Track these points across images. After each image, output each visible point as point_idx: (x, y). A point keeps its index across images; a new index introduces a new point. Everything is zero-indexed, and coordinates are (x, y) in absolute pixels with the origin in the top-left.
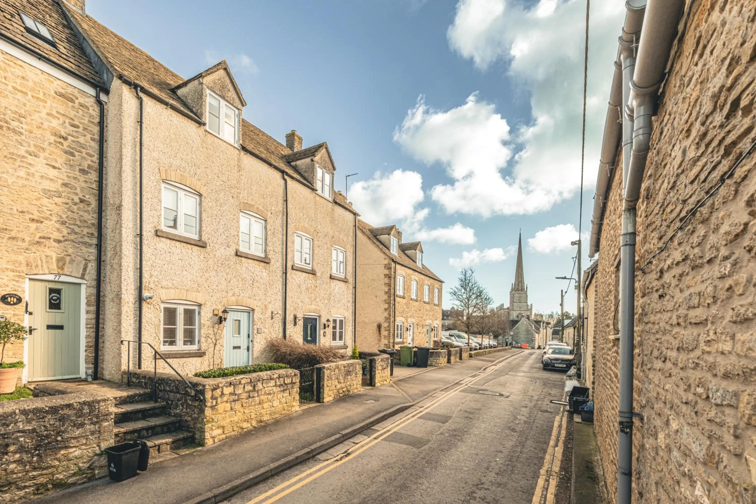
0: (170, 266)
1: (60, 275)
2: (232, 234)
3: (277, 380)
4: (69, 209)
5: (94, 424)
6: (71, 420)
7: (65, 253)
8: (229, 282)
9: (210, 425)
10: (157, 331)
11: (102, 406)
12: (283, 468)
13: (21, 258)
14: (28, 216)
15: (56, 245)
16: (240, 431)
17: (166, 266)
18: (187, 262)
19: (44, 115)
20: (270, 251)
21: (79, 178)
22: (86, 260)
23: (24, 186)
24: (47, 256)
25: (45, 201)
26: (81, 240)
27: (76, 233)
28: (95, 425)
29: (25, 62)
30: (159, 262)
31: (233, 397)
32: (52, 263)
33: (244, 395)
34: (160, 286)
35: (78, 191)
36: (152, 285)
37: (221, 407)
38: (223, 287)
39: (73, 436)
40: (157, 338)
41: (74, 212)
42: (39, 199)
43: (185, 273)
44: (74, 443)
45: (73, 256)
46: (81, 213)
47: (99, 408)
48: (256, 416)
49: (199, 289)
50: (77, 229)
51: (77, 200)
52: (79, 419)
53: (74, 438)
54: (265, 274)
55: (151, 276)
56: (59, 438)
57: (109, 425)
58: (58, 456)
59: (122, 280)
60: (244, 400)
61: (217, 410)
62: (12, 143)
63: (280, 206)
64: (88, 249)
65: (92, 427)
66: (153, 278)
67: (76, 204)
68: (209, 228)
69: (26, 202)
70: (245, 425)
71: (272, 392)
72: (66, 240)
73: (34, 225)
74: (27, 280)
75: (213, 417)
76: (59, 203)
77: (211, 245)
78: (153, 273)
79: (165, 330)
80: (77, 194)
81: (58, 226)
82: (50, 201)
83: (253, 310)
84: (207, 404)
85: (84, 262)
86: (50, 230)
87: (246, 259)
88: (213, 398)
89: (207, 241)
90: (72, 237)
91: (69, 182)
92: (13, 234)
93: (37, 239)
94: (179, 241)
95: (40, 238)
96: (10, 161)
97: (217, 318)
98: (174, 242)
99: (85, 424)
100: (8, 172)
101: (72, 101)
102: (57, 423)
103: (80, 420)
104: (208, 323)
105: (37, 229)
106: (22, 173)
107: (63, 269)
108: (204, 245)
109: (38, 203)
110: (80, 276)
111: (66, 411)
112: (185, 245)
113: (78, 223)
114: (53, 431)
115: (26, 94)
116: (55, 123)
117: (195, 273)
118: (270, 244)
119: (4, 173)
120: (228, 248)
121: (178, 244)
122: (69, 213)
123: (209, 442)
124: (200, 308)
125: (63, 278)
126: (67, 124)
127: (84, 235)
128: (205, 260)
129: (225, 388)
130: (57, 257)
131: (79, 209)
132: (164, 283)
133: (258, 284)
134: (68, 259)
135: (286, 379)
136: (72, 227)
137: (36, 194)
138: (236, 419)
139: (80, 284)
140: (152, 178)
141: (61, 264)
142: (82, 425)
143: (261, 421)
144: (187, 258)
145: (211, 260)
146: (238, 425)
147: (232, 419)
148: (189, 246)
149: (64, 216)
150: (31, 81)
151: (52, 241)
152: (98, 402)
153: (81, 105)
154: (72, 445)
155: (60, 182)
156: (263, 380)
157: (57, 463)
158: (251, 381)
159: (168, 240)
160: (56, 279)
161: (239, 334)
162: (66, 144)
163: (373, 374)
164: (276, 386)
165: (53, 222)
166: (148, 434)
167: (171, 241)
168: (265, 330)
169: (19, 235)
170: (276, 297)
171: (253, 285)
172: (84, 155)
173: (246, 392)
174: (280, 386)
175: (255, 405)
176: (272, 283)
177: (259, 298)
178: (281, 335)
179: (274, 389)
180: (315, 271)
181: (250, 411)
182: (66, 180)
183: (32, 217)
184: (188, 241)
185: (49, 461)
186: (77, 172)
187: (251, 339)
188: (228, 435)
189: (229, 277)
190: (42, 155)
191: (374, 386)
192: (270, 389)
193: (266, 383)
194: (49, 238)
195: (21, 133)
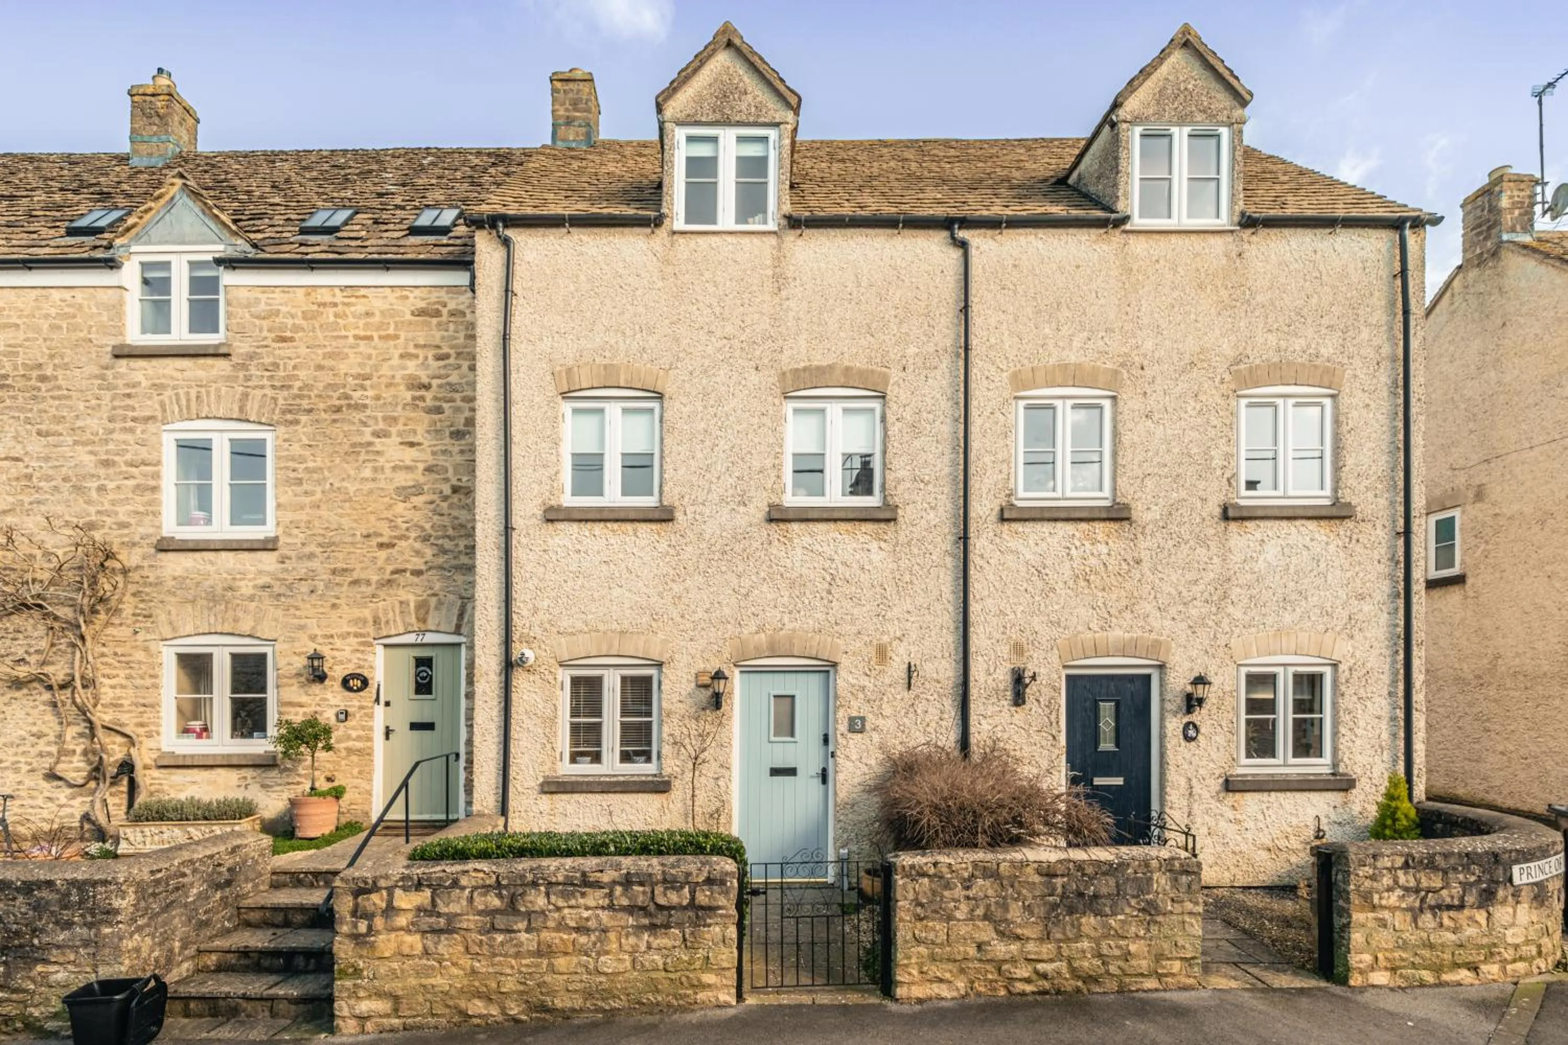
0: (579, 582)
1: (425, 631)
2: (757, 465)
3: (618, 889)
4: (434, 512)
5: (90, 926)
6: (52, 913)
7: (429, 592)
8: (746, 596)
9: (349, 983)
10: (548, 730)
11: (101, 894)
13: (366, 613)
14: (375, 541)
15: (416, 580)
17: (570, 584)
18: (623, 566)
20: (899, 481)
21: (450, 449)
22: (462, 598)
23: (371, 492)
24: (401, 603)
25: (400, 508)
26: (459, 563)
27: (445, 552)
28: (90, 929)
29: (370, 287)
30: (553, 577)
31: (428, 921)
32: (410, 613)
33: (472, 922)
34: (555, 630)
35: (450, 474)
36: (537, 631)
37: (386, 943)
38: (727, 611)
39: (55, 941)
40: (548, 746)
41: (442, 515)
42: (389, 507)
43: (616, 592)
44: (55, 955)
45: (442, 593)
46: (455, 513)
47: (94, 897)
49: (654, 624)
50: (448, 544)
51: (447, 490)
52: (65, 912)
53: (58, 947)
54: (876, 556)
55: (535, 611)
56: (36, 941)
57: (112, 933)
58: (32, 974)
60: (474, 936)
61: (372, 946)
62: (355, 428)
63: (944, 336)
64: (466, 578)
65: (85, 931)
66: (541, 615)
67: (445, 498)
69: (372, 518)
71: (592, 925)
72: (430, 568)
73: (383, 554)
74: (381, 648)
75: (360, 963)
76: (419, 505)
77: (690, 509)
78: (539, 604)
79: (575, 729)
80: (447, 480)
81: (418, 545)
82: (408, 505)
83: (834, 665)
84: (338, 928)
85: (459, 602)
86: (406, 557)
87: (803, 526)
88: (356, 912)
89: (677, 504)
90: (441, 560)
91: (435, 462)
92: (355, 575)
93: (387, 576)
94: (600, 521)
95: (393, 573)
96: (353, 456)
97: (707, 693)
98: (589, 525)
99: (73, 923)
100: (349, 476)
101: (438, 314)
102: (31, 913)
103: (66, 915)
104: (681, 709)
105: (388, 559)
106: (367, 473)
107: (424, 620)
108: (664, 517)
109: (389, 514)
110: (453, 629)
111: (45, 894)
112: (616, 526)
113: (450, 532)
114: (26, 926)
117: (644, 589)
119: (343, 480)
120: (742, 509)
121: (598, 528)
122: (436, 517)
123: (347, 1027)
124: (660, 672)
125: (428, 638)
126: (430, 360)
127: (460, 552)
128: (672, 551)
129: (398, 892)
130: (416, 601)
131: (451, 506)
132: (565, 624)
133: (849, 589)
134: (433, 601)
135: (660, 889)
137: (386, 500)
139: (457, 645)
140: (536, 400)
141: (422, 611)
142: (69, 925)
144: (621, 556)
145: (689, 549)
147: (426, 982)
148: (629, 527)
149: (428, 526)
150: (377, 313)
151: (408, 574)
152: (94, 884)
154: (53, 960)
155: (421, 466)
157: (32, 987)
158: (499, 881)
159: (575, 526)
160: (419, 641)
161: (792, 734)
162: (429, 395)
163: (1338, 922)
164: (611, 907)
165: (411, 541)
166: (307, 965)
167: (582, 525)
168: (880, 722)
169: (363, 576)
170: (928, 618)
171: (829, 592)
172: (459, 403)
173: (480, 913)
174: (631, 910)
175: (517, 955)
176: (907, 578)
177: (854, 629)
178: (949, 739)
179: (604, 916)
180: (1127, 507)
181: (497, 969)
182: (431, 460)
183: (380, 540)
184: (622, 515)
185: (19, 980)
186: (448, 440)
187: (831, 748)
188: (410, 1021)
189: (746, 583)
190: (393, 430)
191: (1343, 981)
192: (586, 914)
193: (565, 895)
194: (404, 571)
195: (365, 406)
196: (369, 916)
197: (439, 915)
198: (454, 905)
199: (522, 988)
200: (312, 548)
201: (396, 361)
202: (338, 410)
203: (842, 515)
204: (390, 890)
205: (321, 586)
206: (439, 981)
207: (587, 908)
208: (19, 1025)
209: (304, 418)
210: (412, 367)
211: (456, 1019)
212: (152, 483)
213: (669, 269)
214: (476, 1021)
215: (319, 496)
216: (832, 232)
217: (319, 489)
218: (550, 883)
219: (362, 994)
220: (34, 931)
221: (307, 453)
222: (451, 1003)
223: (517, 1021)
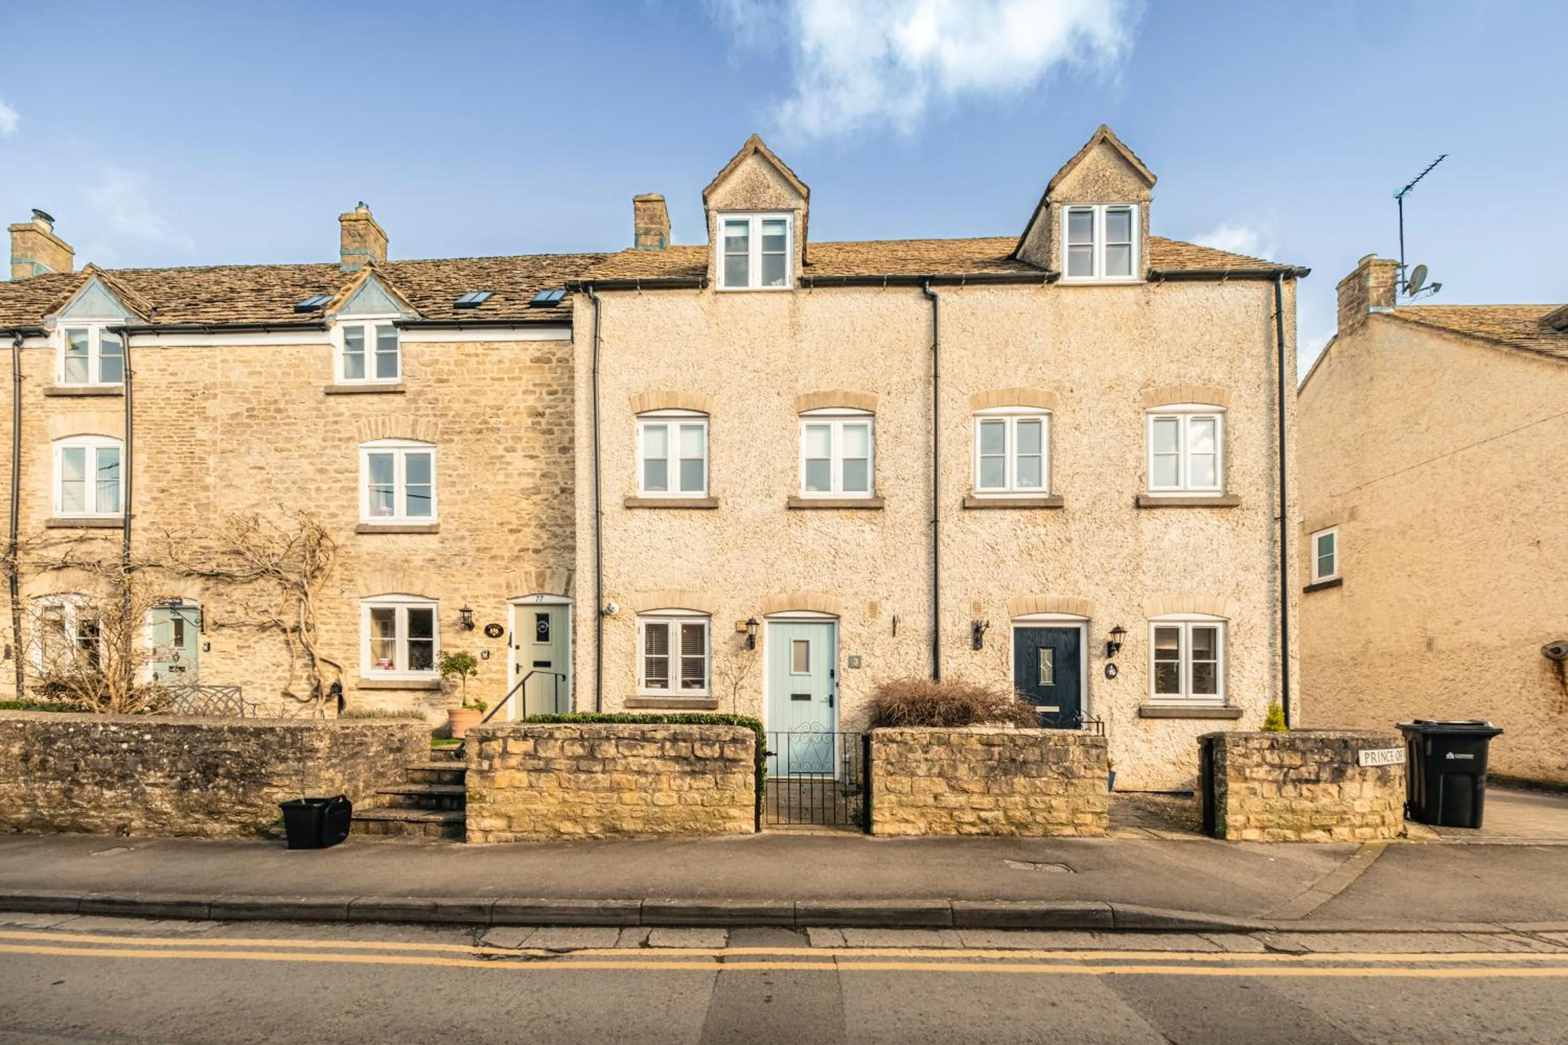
0: (650, 553)
1: (543, 594)
2: (779, 467)
3: (667, 744)
4: (548, 506)
5: (299, 760)
6: (274, 750)
7: (545, 565)
8: (772, 565)
9: (475, 806)
10: (629, 662)
13: (501, 580)
14: (506, 528)
15: (535, 556)
17: (643, 555)
18: (682, 541)
20: (885, 479)
21: (558, 460)
22: (568, 570)
23: (503, 491)
24: (526, 573)
25: (524, 504)
26: (563, 544)
27: (556, 536)
28: (299, 762)
30: (632, 550)
31: (531, 762)
32: (532, 580)
33: (560, 763)
34: (633, 589)
35: (559, 479)
36: (621, 590)
37: (501, 776)
38: (758, 577)
39: (276, 771)
40: (633, 675)
41: (554, 509)
42: (516, 503)
43: (677, 561)
44: (276, 781)
45: (555, 567)
46: (563, 507)
49: (704, 585)
50: (558, 531)
51: (557, 491)
52: (282, 750)
53: (278, 775)
54: (869, 536)
55: (619, 574)
57: (314, 766)
58: (261, 794)
59: (577, 586)
60: (566, 775)
61: (493, 780)
62: (492, 445)
64: (570, 555)
65: (296, 764)
66: (623, 578)
68: (724, 472)
69: (505, 510)
71: (649, 769)
72: (546, 548)
73: (512, 537)
74: (510, 606)
75: (486, 792)
76: (538, 502)
77: (730, 500)
78: (622, 569)
79: (649, 663)
80: (557, 483)
81: (537, 531)
82: (530, 501)
83: (836, 617)
84: (468, 765)
85: (566, 573)
86: (528, 539)
87: (814, 513)
88: (481, 755)
89: (720, 496)
90: (553, 542)
91: (548, 470)
92: (493, 553)
93: (516, 553)
94: (665, 508)
95: (520, 551)
96: (491, 466)
97: (744, 637)
98: (657, 511)
99: (288, 758)
100: (488, 480)
101: (549, 361)
102: (260, 750)
103: (283, 752)
104: (725, 649)
105: (516, 541)
106: (500, 478)
107: (542, 586)
108: (712, 505)
109: (516, 508)
110: (562, 594)
111: (269, 737)
112: (676, 512)
113: (560, 522)
114: (257, 760)
117: (698, 560)
118: (886, 464)
119: (484, 483)
120: (768, 500)
121: (664, 514)
122: (549, 511)
123: (475, 838)
124: (710, 621)
125: (548, 600)
126: (544, 395)
127: (565, 536)
128: (717, 532)
129: (511, 741)
130: (536, 572)
131: (560, 503)
132: (640, 584)
133: (849, 561)
134: (548, 572)
135: (698, 745)
136: (553, 529)
137: (514, 498)
139: (567, 605)
140: (618, 418)
141: (541, 580)
142: (285, 759)
144: (681, 534)
145: (730, 529)
147: (531, 807)
148: (686, 513)
149: (544, 517)
151: (530, 552)
153: (558, 363)
154: (275, 784)
155: (539, 473)
157: (261, 803)
158: (581, 736)
159: (647, 512)
160: (539, 601)
161: (808, 670)
162: (543, 421)
163: (1217, 791)
164: (663, 757)
165: (532, 528)
167: (652, 511)
168: (872, 660)
169: (499, 553)
170: (908, 582)
171: (834, 563)
172: (565, 427)
173: (569, 758)
174: (678, 759)
175: (596, 790)
176: (892, 552)
177: (853, 591)
178: (925, 673)
179: (658, 764)
180: (1061, 498)
181: (581, 800)
182: (545, 469)
183: (510, 527)
184: (681, 504)
186: (557, 454)
187: (836, 680)
188: (519, 835)
189: (772, 555)
190: (519, 447)
191: (1222, 836)
192: (645, 762)
193: (629, 747)
194: (528, 550)
196: (490, 758)
197: (540, 758)
198: (550, 751)
199: (599, 814)
200: (462, 532)
201: (520, 396)
203: (843, 505)
204: (505, 739)
205: (469, 560)
206: (541, 807)
207: (646, 757)
208: (252, 829)
209: (456, 438)
210: (531, 400)
211: (552, 835)
212: (352, 485)
213: (714, 320)
214: (566, 837)
215: (467, 494)
216: (833, 290)
217: (467, 490)
218: (619, 738)
219: (485, 813)
220: (263, 764)
221: (459, 463)
222: (548, 823)
223: (596, 838)
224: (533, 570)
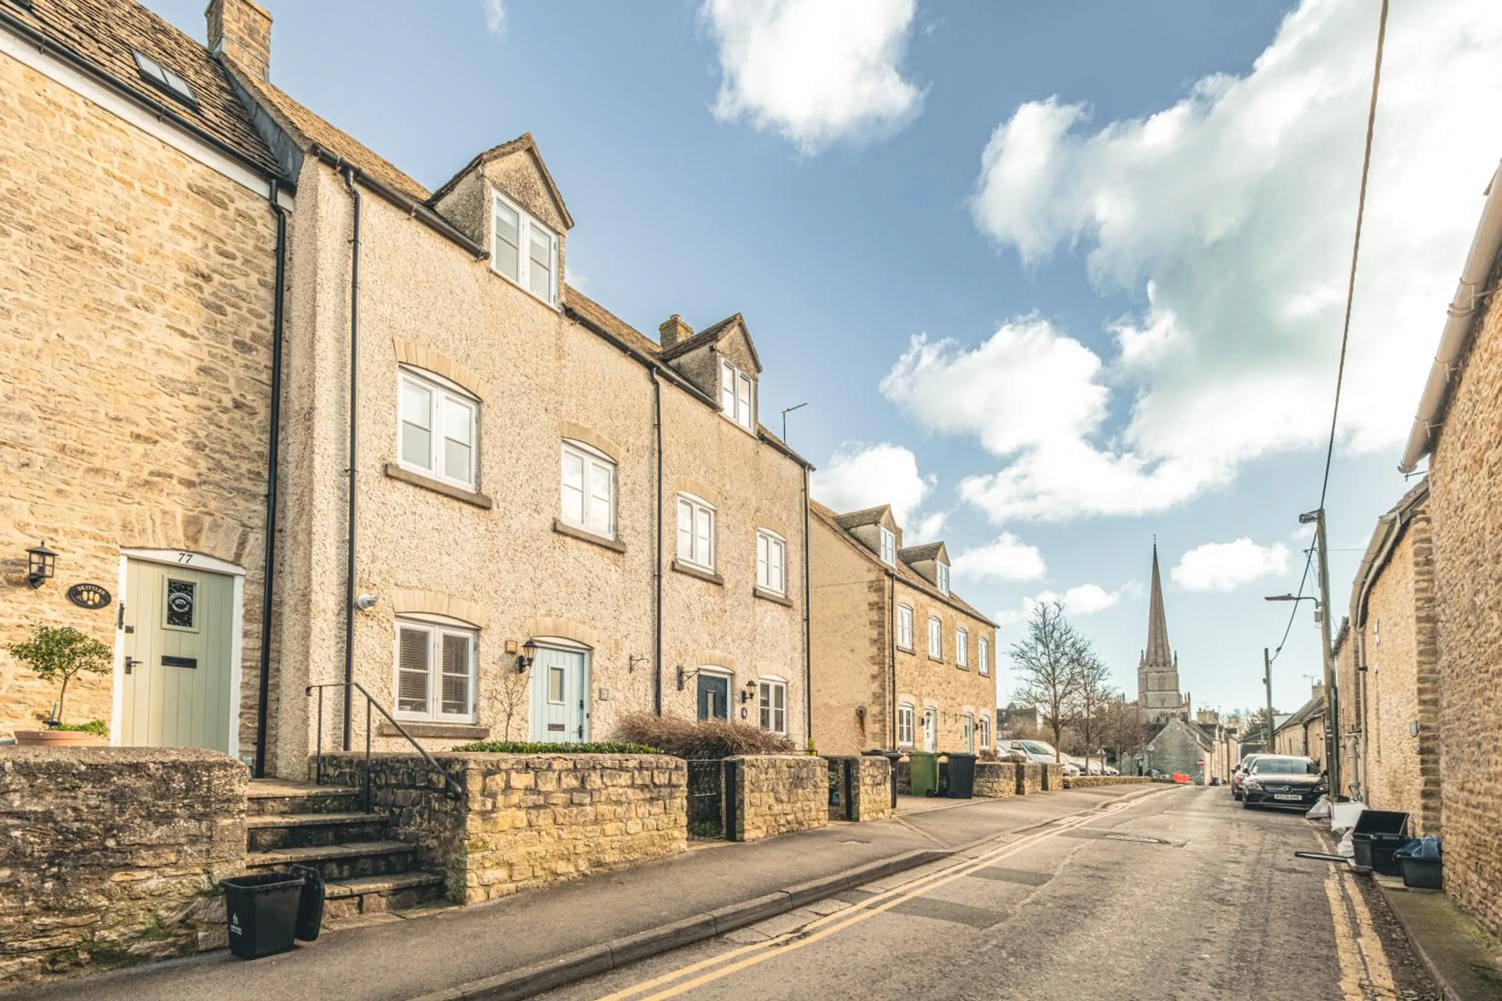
0: (415, 541)
1: (191, 553)
2: (546, 486)
3: (636, 773)
4: (211, 420)
5: (199, 818)
6: (141, 803)
7: (202, 509)
8: (540, 585)
9: (478, 856)
10: (385, 676)
11: (218, 778)
12: (644, 951)
13: (111, 512)
14: (128, 429)
15: (184, 490)
16: (550, 879)
17: (406, 541)
18: (451, 536)
19: (164, 229)
20: (626, 527)
21: (233, 357)
22: (244, 526)
23: (121, 367)
24: (164, 513)
25: (163, 400)
26: (236, 484)
27: (225, 470)
28: (199, 821)
29: (130, 124)
30: (391, 531)
31: (532, 799)
32: (175, 526)
33: (560, 798)
34: (392, 581)
35: (231, 384)
36: (376, 579)
37: (504, 818)
38: (526, 594)
39: (144, 840)
40: (386, 691)
41: (221, 427)
42: (151, 395)
43: (446, 559)
44: (146, 857)
45: (218, 515)
46: (236, 430)
47: (209, 782)
48: (587, 849)
49: (475, 594)
50: (226, 461)
51: (227, 402)
52: (160, 803)
53: (149, 847)
54: (615, 576)
55: (374, 559)
56: (111, 843)
57: (234, 824)
58: (107, 885)
59: (313, 562)
60: (561, 810)
61: (495, 823)
62: (100, 280)
63: (646, 438)
64: (249, 505)
65: (193, 824)
66: (378, 564)
67: (225, 410)
68: (496, 470)
69: (124, 400)
70: (562, 867)
71: (623, 799)
72: (205, 482)
73: (139, 448)
74: (124, 559)
75: (486, 837)
76: (191, 407)
77: (502, 504)
78: (378, 553)
79: (405, 678)
80: (228, 391)
81: (188, 452)
82: (174, 400)
83: (590, 649)
84: (470, 805)
85: (241, 529)
86: (171, 460)
87: (574, 541)
88: (485, 792)
89: (492, 497)
90: (218, 477)
91: (212, 365)
92: (97, 462)
93: (145, 475)
94: (433, 491)
95: (152, 473)
96: (95, 315)
97: (514, 659)
98: (423, 492)
99: (175, 816)
100: (90, 337)
101: (222, 205)
102: (107, 806)
103: (163, 806)
104: (494, 669)
105: (146, 455)
106: (118, 341)
107: (196, 541)
108: (485, 504)
109: (150, 404)
110: (231, 558)
111: (130, 780)
112: (445, 499)
113: (230, 449)
114: (97, 823)
115: (130, 185)
116: (187, 247)
117: (467, 562)
118: (625, 514)
119: (81, 337)
120: (535, 515)
121: (431, 497)
122: (212, 428)
123: (476, 897)
124: (479, 636)
125: (197, 561)
126: (211, 250)
127: (242, 475)
128: (488, 535)
129: (514, 775)
130: (184, 515)
131: (232, 421)
132: (402, 577)
133: (601, 596)
134: (207, 520)
135: (656, 773)
136: (217, 456)
137: (146, 385)
138: (540, 849)
139: (232, 576)
140: (377, 357)
141: (192, 530)
142: (168, 818)
143: (599, 864)
144: (450, 528)
145: (500, 536)
146: (546, 866)
147: (531, 850)
148: (456, 504)
149: (202, 434)
150: (140, 161)
151: (175, 481)
152: (209, 767)
153: (240, 214)
154: (142, 863)
155: (195, 364)
156: (604, 768)
157: (105, 902)
158: (575, 766)
159: (411, 489)
160: (183, 562)
161: (562, 699)
162: (208, 288)
165: (178, 444)
166: (341, 872)
167: (417, 490)
168: (616, 693)
169: (109, 466)
170: (639, 625)
171: (589, 595)
172: (245, 314)
173: (564, 791)
175: (585, 824)
176: (629, 595)
177: (603, 625)
178: (650, 708)
180: (721, 578)
181: (573, 835)
182: (207, 362)
183: (136, 430)
184: (453, 493)
185: (85, 894)
186: (229, 347)
187: (586, 711)
188: (519, 884)
189: (539, 575)
190: (159, 307)
193: (610, 777)
194: (171, 476)
195: (119, 262)
196: (493, 796)
197: (539, 793)
198: (548, 787)
200: (24, 407)
202: (77, 248)
203: (598, 541)
204: (507, 772)
205: (39, 461)
214: (562, 878)
215: (37, 343)
219: (487, 864)
223: (584, 875)
224: (180, 514)
